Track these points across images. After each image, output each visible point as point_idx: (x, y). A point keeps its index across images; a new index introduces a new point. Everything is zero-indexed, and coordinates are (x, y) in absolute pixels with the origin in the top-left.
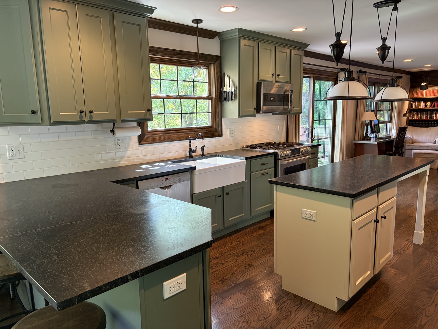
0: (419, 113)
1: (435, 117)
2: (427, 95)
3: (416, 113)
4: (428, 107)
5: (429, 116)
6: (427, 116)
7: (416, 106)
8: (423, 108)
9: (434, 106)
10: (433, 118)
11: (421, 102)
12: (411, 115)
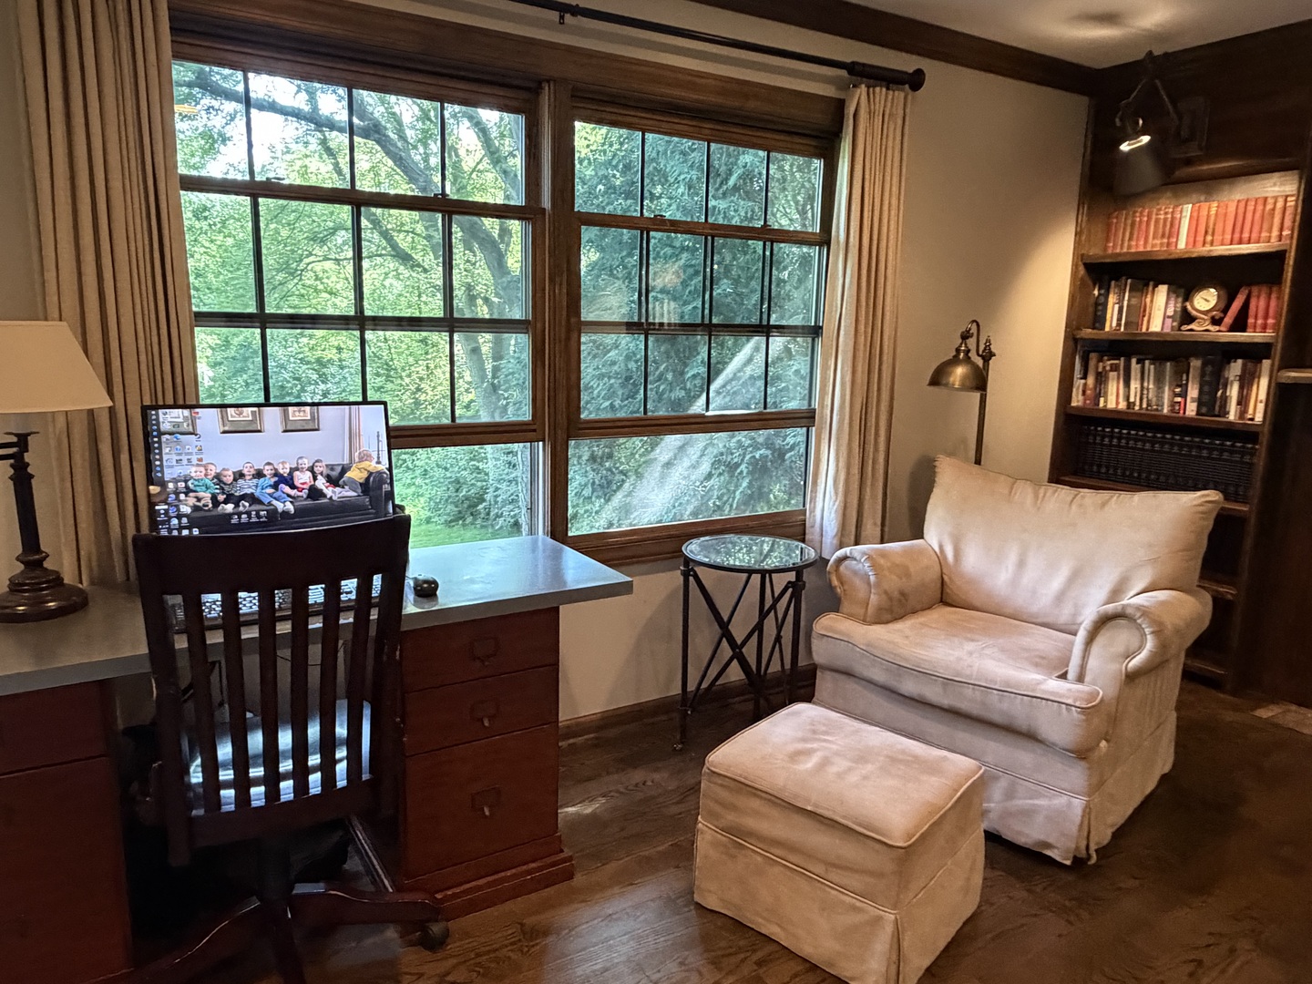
1: (1239, 403)
2: (1200, 238)
4: (1202, 331)
6: (1184, 395)
8: (1168, 330)
9: (1239, 324)
10: (1223, 412)
11: (1156, 286)
12: (1085, 377)
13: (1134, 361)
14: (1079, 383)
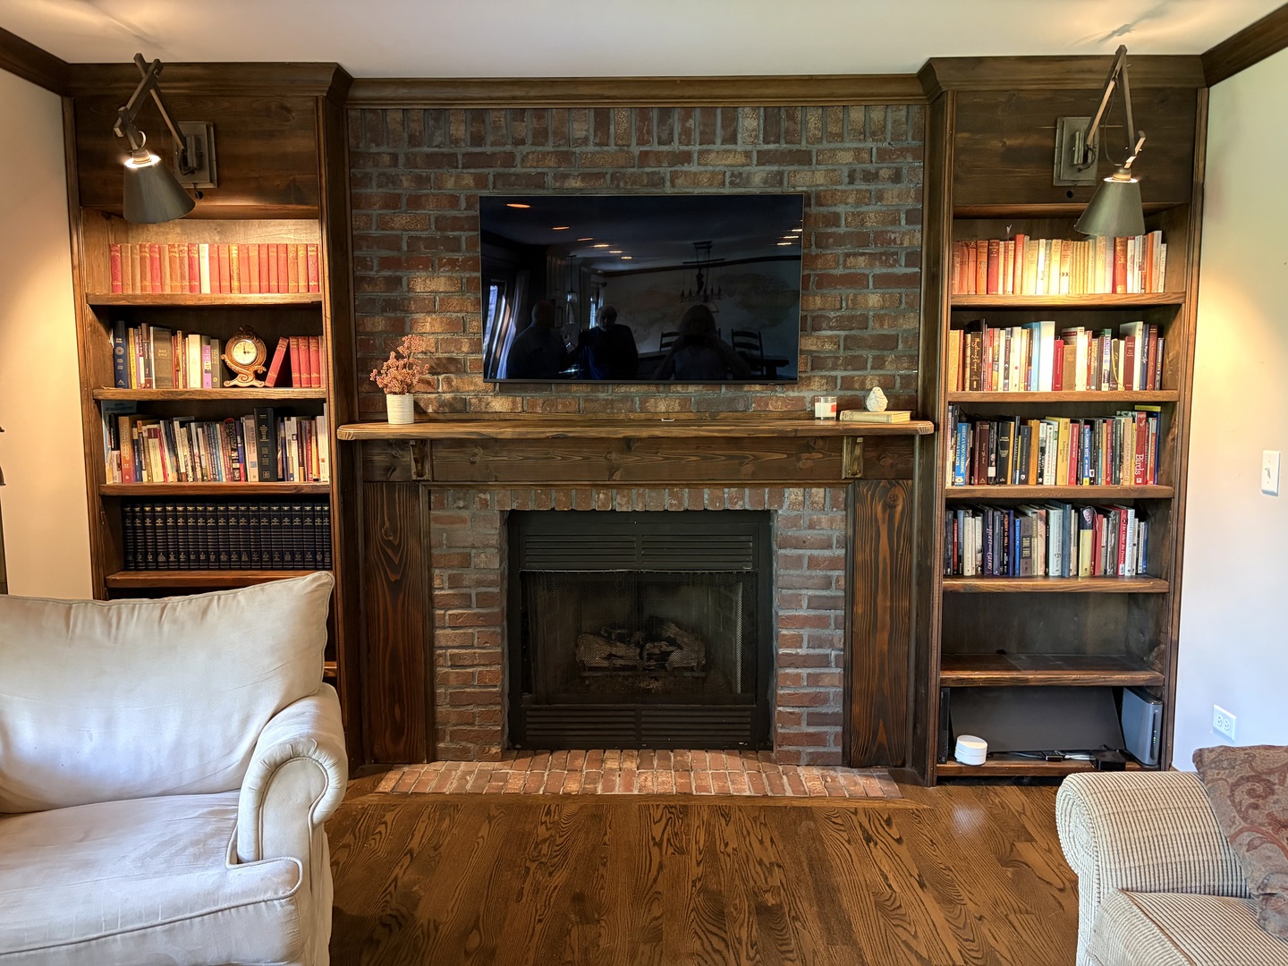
0: (180, 432)
1: (301, 464)
2: (226, 283)
3: (154, 434)
4: (247, 388)
5: (252, 456)
6: (242, 459)
7: (148, 375)
8: (208, 388)
9: (284, 380)
10: (286, 476)
11: (185, 336)
12: (117, 447)
13: (176, 424)
14: (110, 456)
